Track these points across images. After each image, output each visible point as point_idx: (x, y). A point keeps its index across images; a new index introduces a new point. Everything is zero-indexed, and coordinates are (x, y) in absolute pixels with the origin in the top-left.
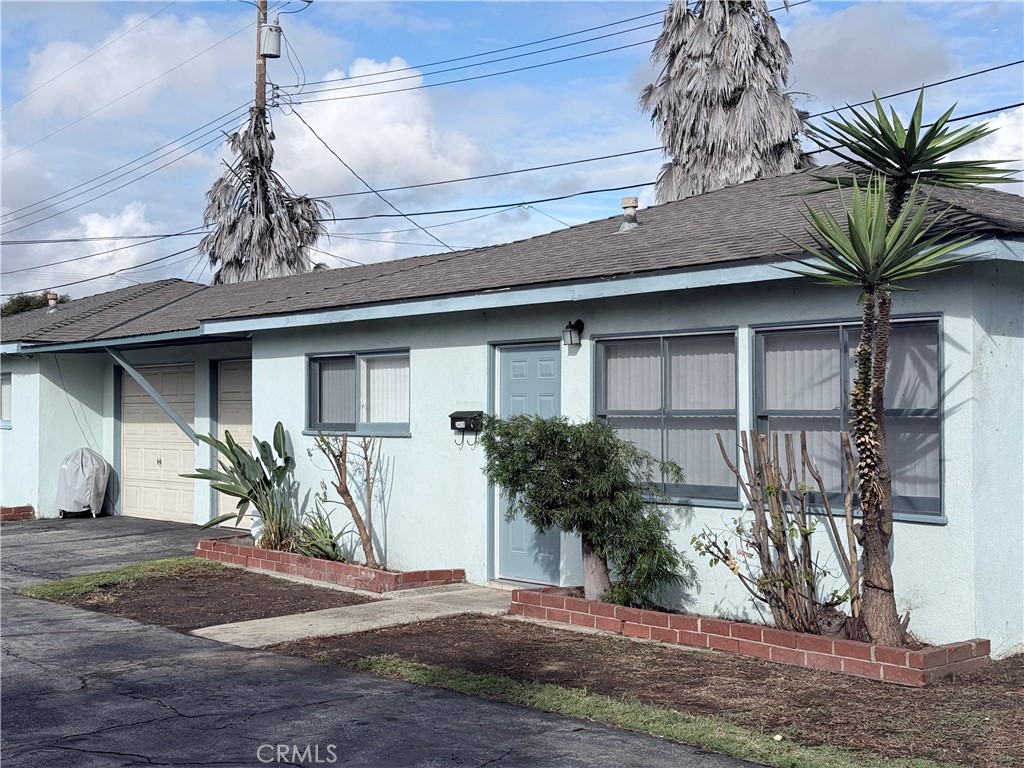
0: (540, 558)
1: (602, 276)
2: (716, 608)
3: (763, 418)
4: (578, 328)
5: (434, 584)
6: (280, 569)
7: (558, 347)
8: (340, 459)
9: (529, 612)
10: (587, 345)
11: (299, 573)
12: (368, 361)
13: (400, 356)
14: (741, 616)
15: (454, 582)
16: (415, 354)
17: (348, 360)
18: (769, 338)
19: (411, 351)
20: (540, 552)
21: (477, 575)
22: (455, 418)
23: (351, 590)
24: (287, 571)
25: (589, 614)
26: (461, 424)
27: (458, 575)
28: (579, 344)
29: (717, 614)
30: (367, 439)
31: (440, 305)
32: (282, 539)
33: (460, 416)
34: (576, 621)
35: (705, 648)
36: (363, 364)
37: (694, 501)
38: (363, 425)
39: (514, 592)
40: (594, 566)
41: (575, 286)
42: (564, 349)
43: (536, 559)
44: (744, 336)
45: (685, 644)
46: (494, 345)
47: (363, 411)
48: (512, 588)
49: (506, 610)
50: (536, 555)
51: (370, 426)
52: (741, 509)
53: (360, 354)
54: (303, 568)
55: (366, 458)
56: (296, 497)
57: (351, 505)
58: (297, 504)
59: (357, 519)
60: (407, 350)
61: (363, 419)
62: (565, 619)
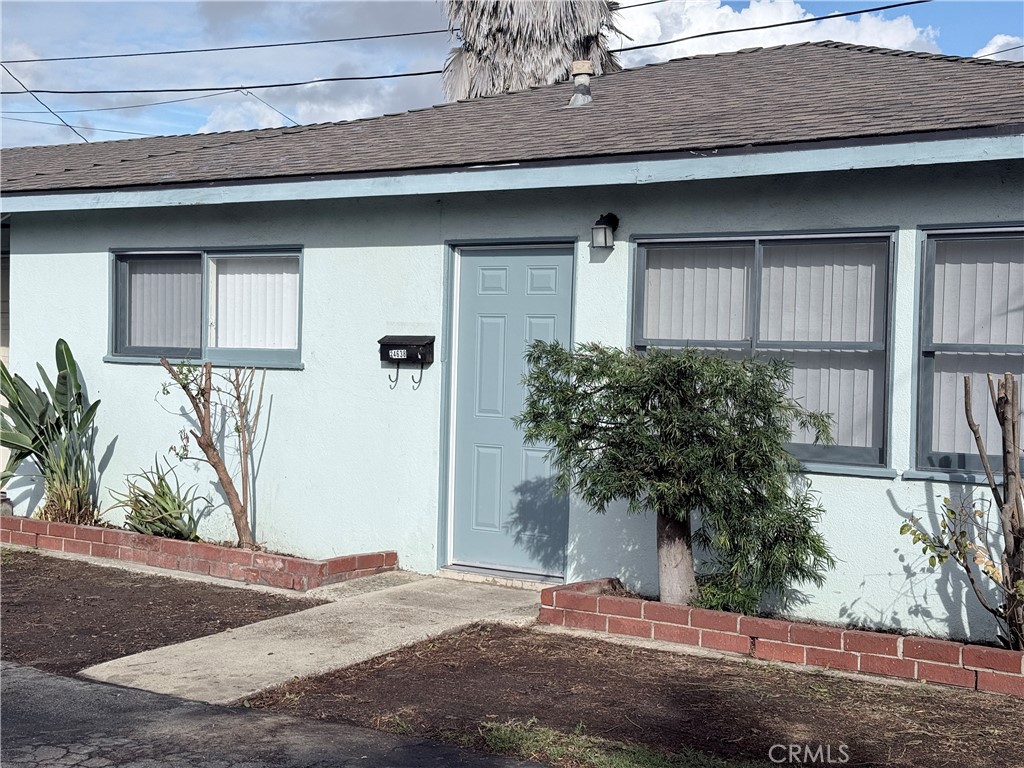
0: (525, 536)
2: (843, 611)
3: (929, 354)
4: (611, 222)
5: (363, 574)
6: (100, 552)
7: (571, 251)
8: (201, 397)
10: (623, 250)
11: (137, 559)
12: (219, 263)
13: (287, 257)
14: (888, 623)
15: (386, 570)
16: (311, 256)
17: (191, 261)
19: (306, 251)
20: (524, 529)
21: (419, 558)
22: (387, 345)
24: (114, 556)
25: (689, 626)
26: (400, 354)
28: (611, 248)
29: (845, 620)
33: (399, 342)
35: (912, 680)
36: (210, 265)
37: (810, 466)
38: (212, 351)
41: (640, 163)
42: (583, 248)
43: (518, 539)
44: (908, 244)
45: (871, 673)
46: (453, 246)
47: (212, 331)
50: (519, 533)
51: (218, 352)
52: (892, 479)
53: (209, 251)
54: (146, 552)
57: (218, 464)
59: (224, 485)
60: (299, 249)
61: (211, 343)
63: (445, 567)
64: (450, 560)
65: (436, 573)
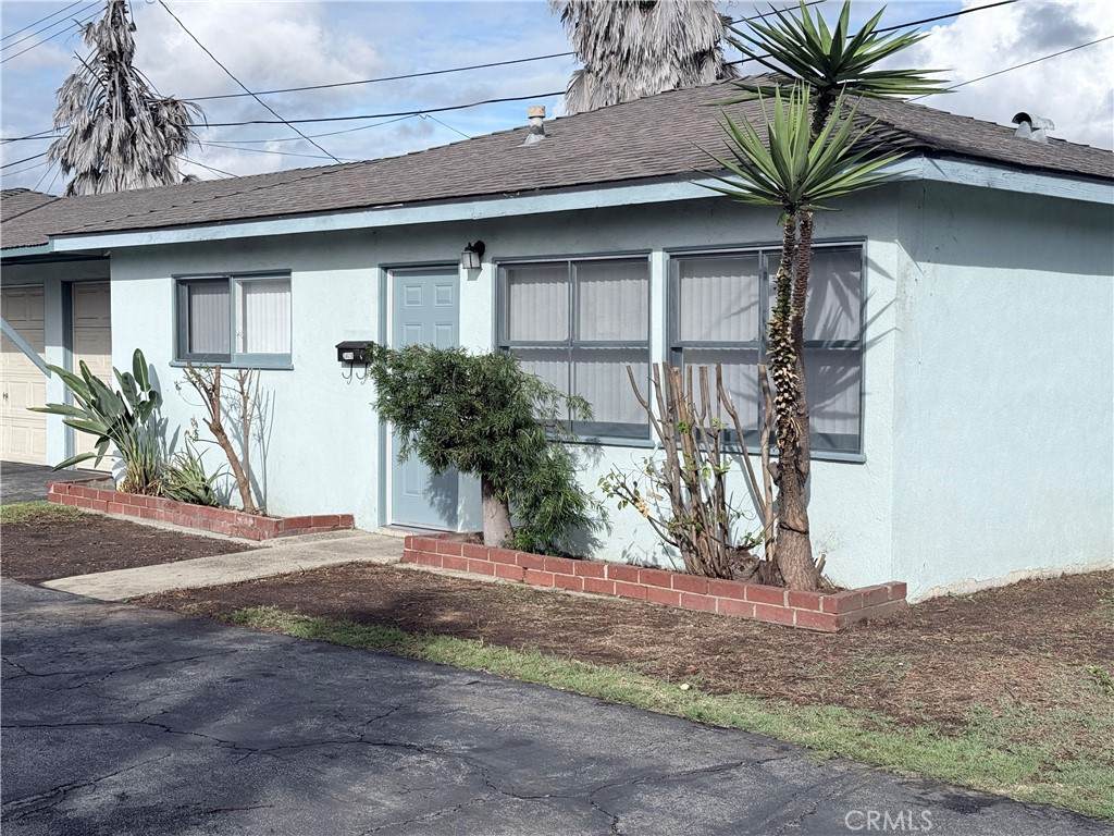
0: (436, 502)
1: (506, 192)
2: (624, 552)
3: (677, 349)
4: (479, 250)
5: (319, 531)
6: (145, 515)
7: (456, 272)
8: (212, 393)
9: (423, 560)
10: (488, 268)
11: (168, 519)
12: (244, 284)
13: (279, 279)
14: (650, 561)
15: (342, 529)
16: (297, 277)
17: (220, 283)
18: (686, 263)
19: (293, 273)
20: (436, 495)
21: (367, 521)
22: (342, 348)
23: (226, 538)
24: (153, 517)
25: (488, 561)
26: (349, 356)
27: (346, 521)
28: (480, 268)
29: (625, 560)
30: (244, 372)
31: (324, 222)
32: (147, 483)
33: (347, 346)
34: (474, 569)
35: (612, 595)
36: (237, 287)
37: (603, 440)
38: (239, 356)
39: (408, 538)
40: (494, 510)
41: (475, 203)
42: (463, 273)
43: (432, 503)
44: (658, 260)
45: (590, 592)
46: (386, 268)
47: (239, 340)
48: (405, 535)
49: (398, 559)
50: (432, 498)
51: (246, 356)
52: (653, 448)
53: (234, 276)
54: (172, 513)
55: (242, 393)
56: (163, 435)
57: (225, 445)
58: (164, 443)
59: (233, 459)
60: (288, 273)
61: (239, 349)
62: (462, 567)
63: (385, 526)
64: (389, 522)
65: (378, 531)
